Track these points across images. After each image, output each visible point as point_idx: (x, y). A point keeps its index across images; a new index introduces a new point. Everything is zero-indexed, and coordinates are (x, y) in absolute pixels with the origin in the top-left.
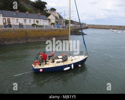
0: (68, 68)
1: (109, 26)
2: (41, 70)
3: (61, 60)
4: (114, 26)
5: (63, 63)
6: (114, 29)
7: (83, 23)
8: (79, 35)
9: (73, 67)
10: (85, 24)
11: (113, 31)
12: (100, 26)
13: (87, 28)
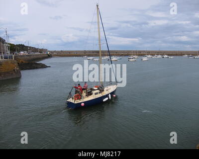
0: (107, 99)
1: (82, 51)
2: (83, 104)
3: (98, 91)
4: (89, 52)
5: (101, 94)
6: (89, 56)
7: (43, 50)
8: (37, 68)
9: (110, 98)
10: (46, 50)
11: (88, 58)
12: (70, 52)
13: (49, 56)
